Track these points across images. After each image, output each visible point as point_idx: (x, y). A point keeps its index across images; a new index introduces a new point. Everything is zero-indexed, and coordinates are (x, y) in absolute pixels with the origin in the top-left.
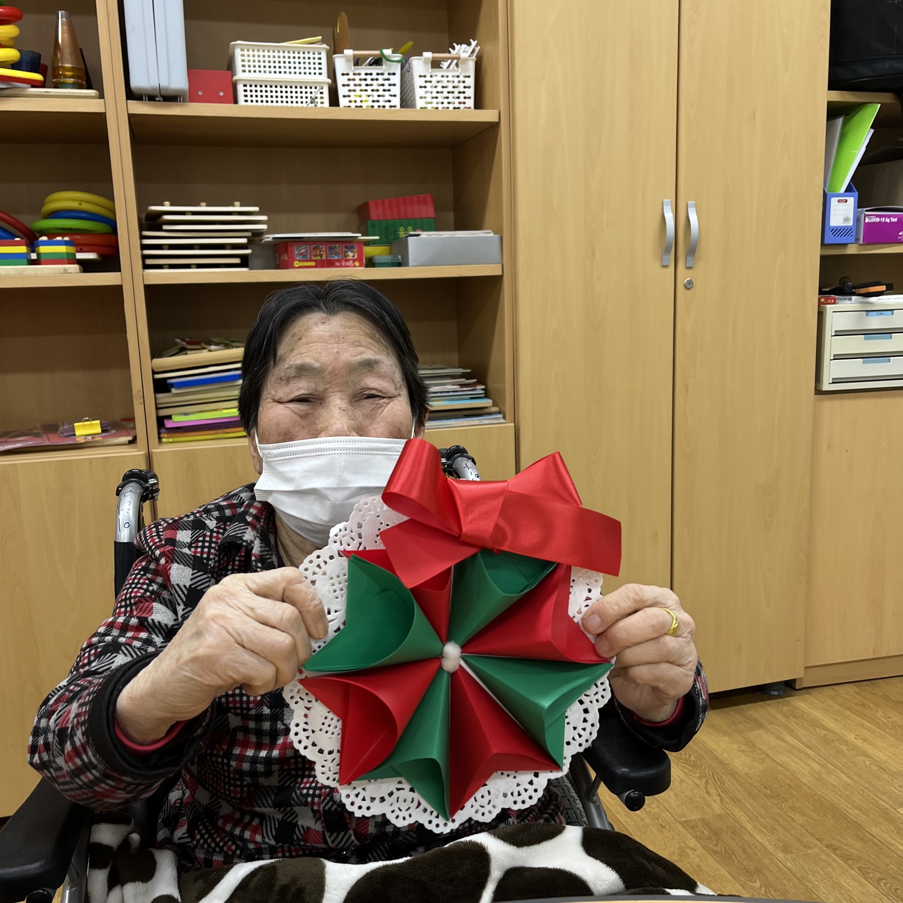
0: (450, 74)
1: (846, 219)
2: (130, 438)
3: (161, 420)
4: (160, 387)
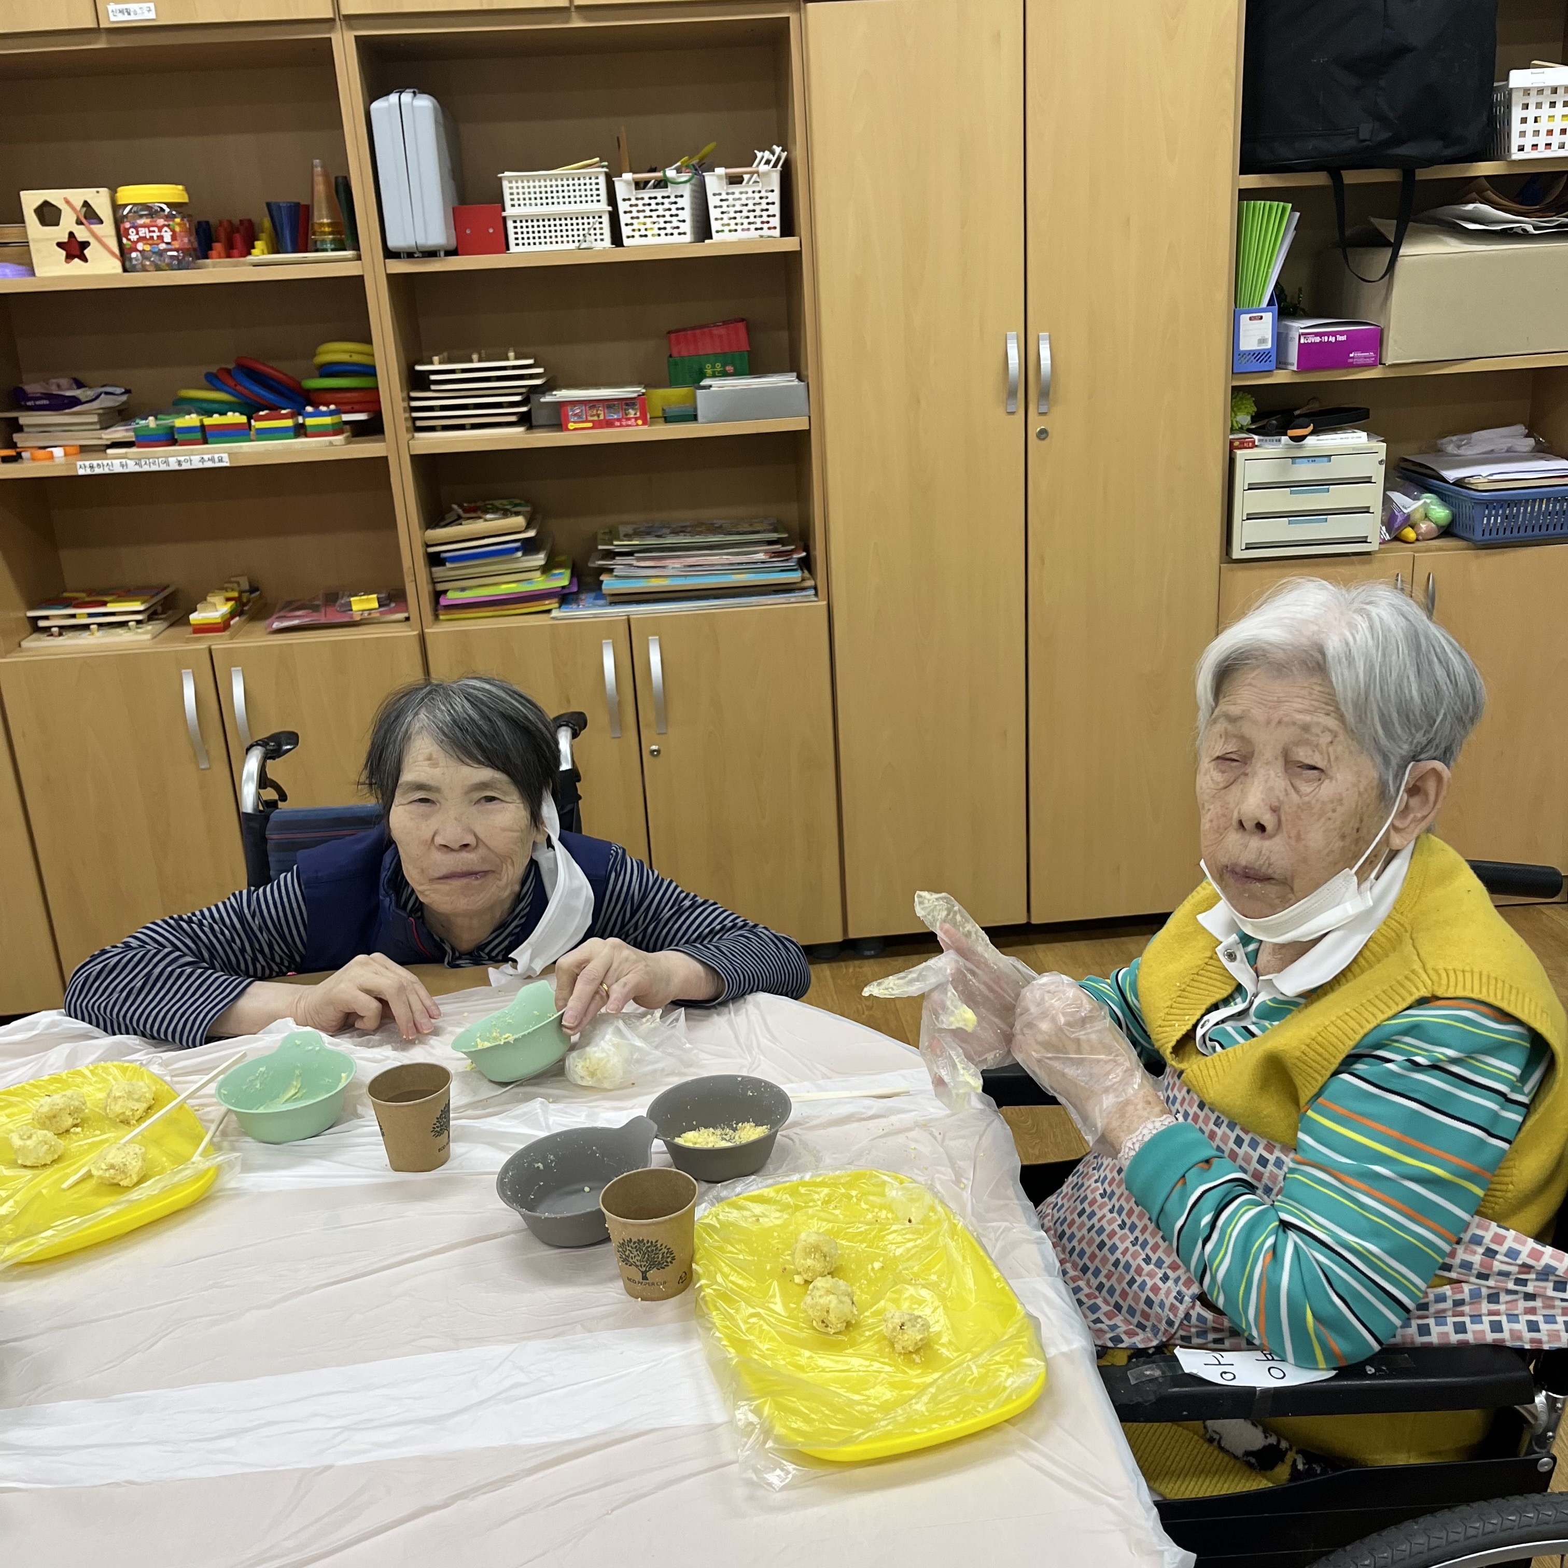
0: (750, 190)
1: (1262, 341)
2: (406, 615)
3: (437, 595)
4: (435, 560)
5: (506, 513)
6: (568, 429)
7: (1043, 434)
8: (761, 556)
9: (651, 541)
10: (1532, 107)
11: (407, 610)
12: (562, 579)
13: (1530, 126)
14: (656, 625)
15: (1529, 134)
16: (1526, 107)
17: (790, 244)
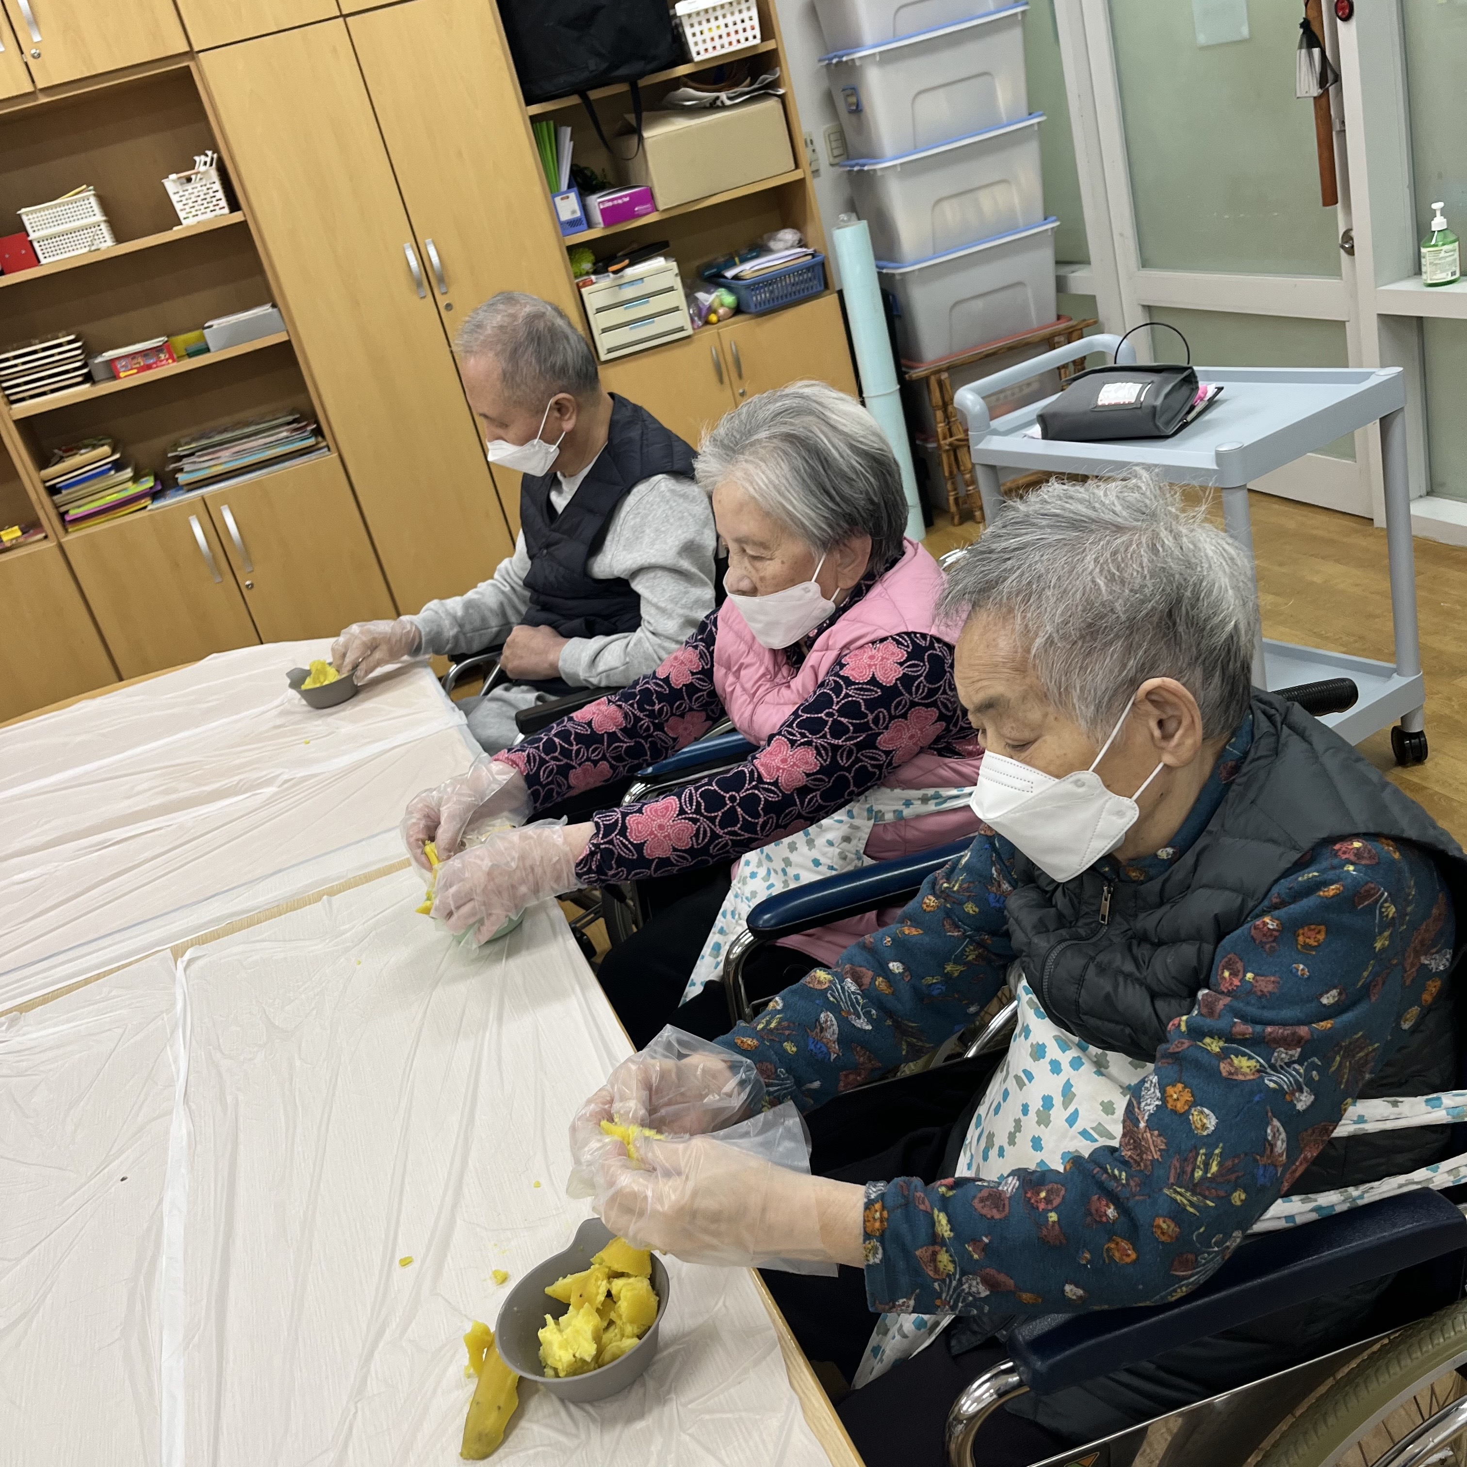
0: (198, 185)
1: (574, 212)
2: (43, 535)
3: (62, 516)
4: (53, 491)
5: (94, 447)
6: (120, 378)
7: (449, 307)
8: (285, 434)
9: (204, 442)
10: (696, 25)
11: (43, 531)
12: (148, 483)
13: (699, 38)
14: (224, 498)
15: (700, 43)
16: (692, 26)
17: (237, 217)
